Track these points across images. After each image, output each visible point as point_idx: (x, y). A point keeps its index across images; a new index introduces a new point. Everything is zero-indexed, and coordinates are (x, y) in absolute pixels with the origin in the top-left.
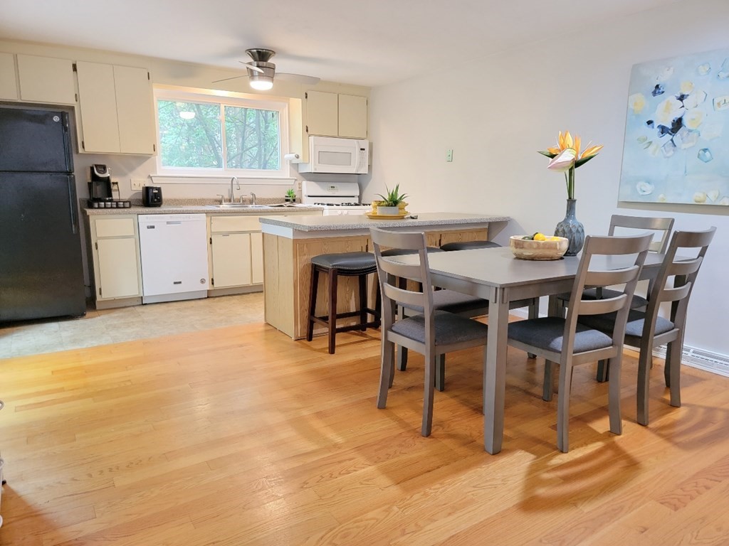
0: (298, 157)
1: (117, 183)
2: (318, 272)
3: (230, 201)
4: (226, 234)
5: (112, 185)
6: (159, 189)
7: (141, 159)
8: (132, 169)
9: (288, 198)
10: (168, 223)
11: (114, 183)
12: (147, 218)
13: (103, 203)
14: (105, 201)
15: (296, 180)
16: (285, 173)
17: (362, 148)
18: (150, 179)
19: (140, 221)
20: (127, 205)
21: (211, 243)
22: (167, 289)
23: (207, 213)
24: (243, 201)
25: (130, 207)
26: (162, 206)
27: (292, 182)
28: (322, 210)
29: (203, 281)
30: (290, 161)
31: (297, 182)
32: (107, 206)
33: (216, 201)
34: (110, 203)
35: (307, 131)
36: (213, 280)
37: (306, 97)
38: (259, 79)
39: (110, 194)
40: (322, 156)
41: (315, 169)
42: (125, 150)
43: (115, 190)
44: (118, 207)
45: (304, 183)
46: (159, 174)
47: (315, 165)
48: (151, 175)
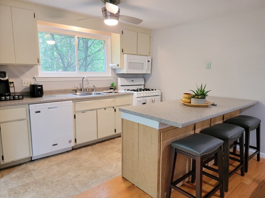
0: (118, 65)
1: (13, 83)
2: (177, 153)
3: (81, 90)
4: (83, 112)
5: (10, 84)
6: (41, 86)
7: (28, 67)
8: (22, 73)
9: (112, 87)
10: (49, 108)
11: (11, 83)
12: (35, 106)
13: (4, 97)
14: (5, 96)
15: (114, 77)
16: (109, 74)
17: (149, 60)
18: (34, 79)
19: (30, 109)
20: (21, 97)
21: (75, 118)
22: (48, 150)
23: (73, 100)
24: (88, 90)
25: (23, 99)
26: (43, 96)
27: (112, 79)
28: (133, 94)
29: (70, 142)
30: (112, 68)
31: (115, 78)
32: (6, 99)
33: (73, 90)
34: (9, 97)
35: (123, 51)
36: (76, 139)
37: (122, 33)
38: (111, 18)
39: (8, 91)
40: (131, 64)
41: (127, 72)
42: (19, 62)
43: (12, 87)
44: (14, 99)
45: (119, 79)
46: (40, 76)
47: (127, 70)
48: (35, 77)
